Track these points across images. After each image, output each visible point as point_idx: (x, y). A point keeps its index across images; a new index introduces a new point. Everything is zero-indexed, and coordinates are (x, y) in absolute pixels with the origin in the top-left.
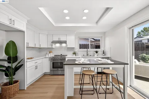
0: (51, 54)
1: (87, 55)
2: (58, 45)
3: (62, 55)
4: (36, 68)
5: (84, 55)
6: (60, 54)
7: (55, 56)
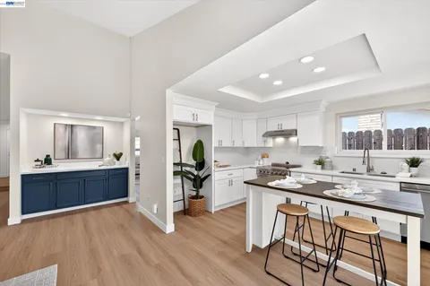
0: (265, 159)
1: (369, 170)
2: (280, 140)
3: (291, 163)
4: (231, 183)
5: (354, 170)
6: (284, 162)
7: (273, 165)
